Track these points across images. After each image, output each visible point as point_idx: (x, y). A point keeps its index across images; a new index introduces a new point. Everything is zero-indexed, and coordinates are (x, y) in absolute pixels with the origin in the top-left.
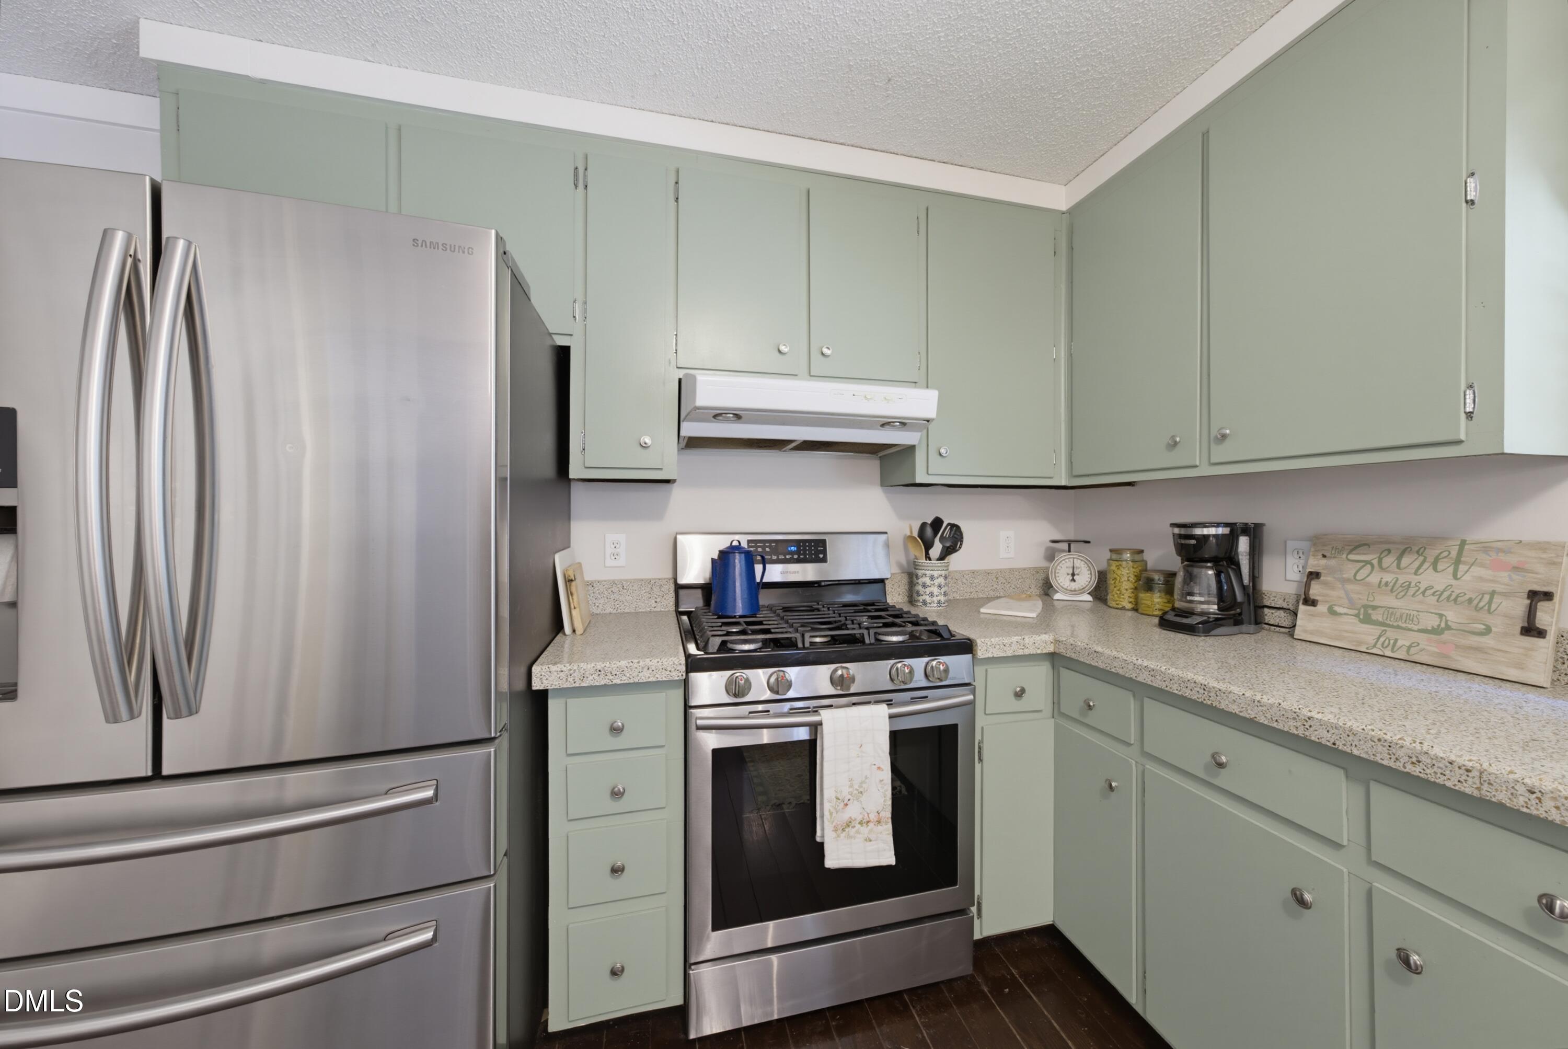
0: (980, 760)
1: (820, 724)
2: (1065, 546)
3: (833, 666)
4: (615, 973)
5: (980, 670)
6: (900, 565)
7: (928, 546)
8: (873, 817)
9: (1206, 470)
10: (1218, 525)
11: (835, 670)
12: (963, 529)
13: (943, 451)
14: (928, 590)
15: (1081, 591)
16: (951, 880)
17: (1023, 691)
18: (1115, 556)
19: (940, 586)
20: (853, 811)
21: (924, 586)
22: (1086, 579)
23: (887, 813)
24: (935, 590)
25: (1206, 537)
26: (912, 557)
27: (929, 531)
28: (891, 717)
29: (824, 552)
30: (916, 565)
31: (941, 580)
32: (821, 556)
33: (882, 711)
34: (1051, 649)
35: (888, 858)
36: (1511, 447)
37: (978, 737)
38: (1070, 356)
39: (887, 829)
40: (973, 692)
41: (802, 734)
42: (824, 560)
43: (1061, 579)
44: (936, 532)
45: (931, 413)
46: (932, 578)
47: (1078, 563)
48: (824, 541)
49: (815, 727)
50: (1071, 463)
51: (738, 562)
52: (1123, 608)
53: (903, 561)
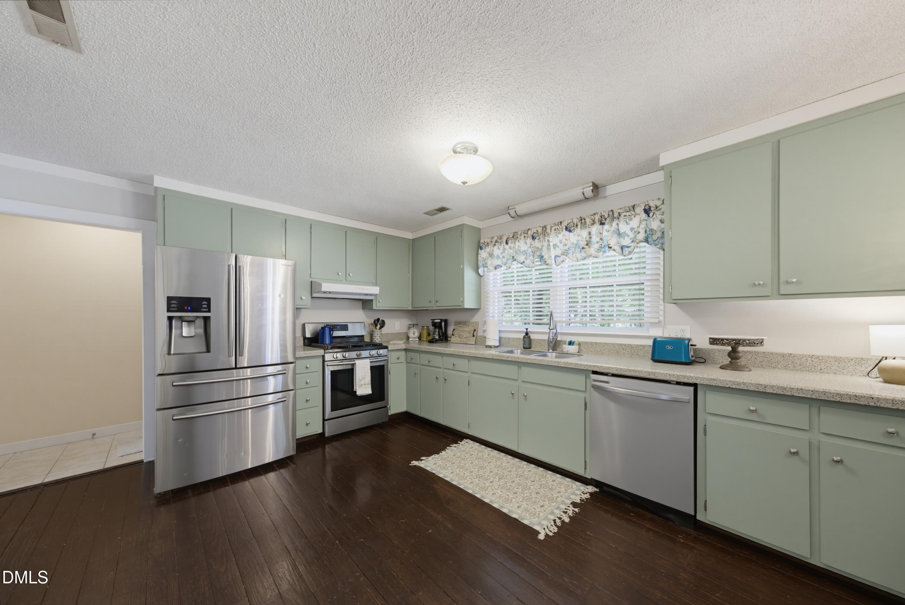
0: (390, 374)
1: (355, 364)
2: (412, 326)
3: (357, 352)
4: (307, 424)
5: (389, 353)
6: (368, 332)
7: (376, 326)
8: (367, 383)
9: (435, 308)
10: (439, 319)
11: (357, 353)
12: (385, 321)
13: (380, 301)
14: (376, 338)
15: (416, 338)
16: (384, 400)
17: (399, 358)
18: (423, 328)
19: (379, 337)
20: (362, 382)
21: (375, 337)
22: (417, 334)
23: (370, 382)
24: (378, 338)
25: (437, 322)
26: (371, 329)
27: (376, 322)
28: (371, 362)
29: (347, 328)
30: (373, 331)
31: (380, 335)
32: (347, 329)
33: (368, 361)
34: (405, 348)
35: (370, 392)
36: (465, 307)
37: (389, 369)
38: (412, 277)
39: (370, 386)
40: (388, 357)
41: (349, 367)
42: (347, 330)
43: (411, 335)
44: (378, 322)
45: (378, 293)
46: (377, 335)
47: (415, 330)
48: (347, 325)
49: (353, 365)
50: (412, 304)
51: (327, 330)
52: (424, 341)
53: (368, 330)
